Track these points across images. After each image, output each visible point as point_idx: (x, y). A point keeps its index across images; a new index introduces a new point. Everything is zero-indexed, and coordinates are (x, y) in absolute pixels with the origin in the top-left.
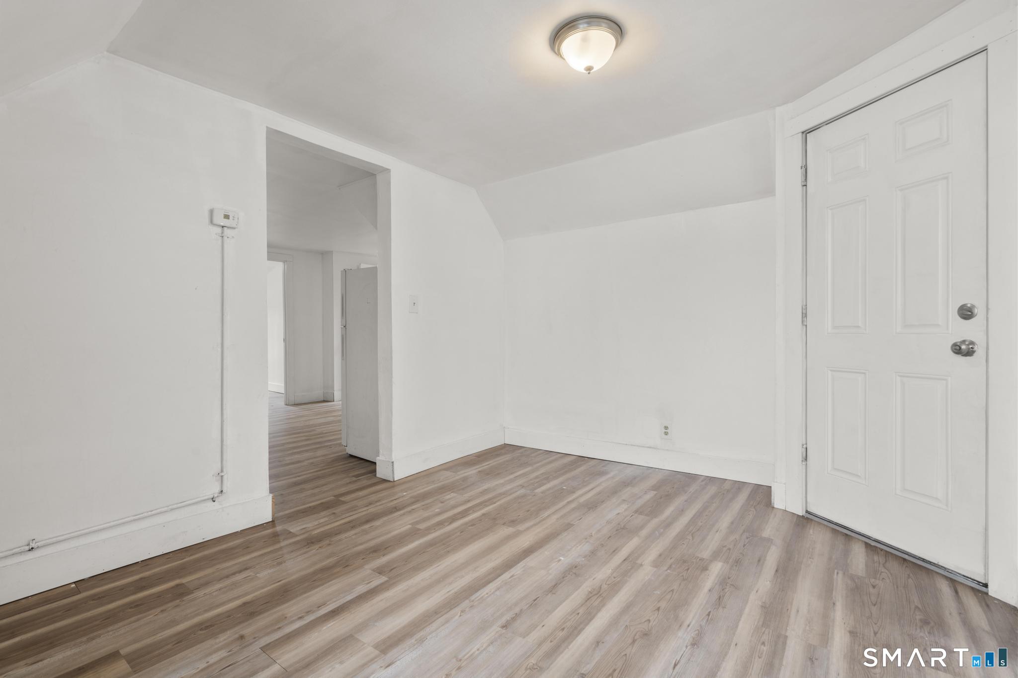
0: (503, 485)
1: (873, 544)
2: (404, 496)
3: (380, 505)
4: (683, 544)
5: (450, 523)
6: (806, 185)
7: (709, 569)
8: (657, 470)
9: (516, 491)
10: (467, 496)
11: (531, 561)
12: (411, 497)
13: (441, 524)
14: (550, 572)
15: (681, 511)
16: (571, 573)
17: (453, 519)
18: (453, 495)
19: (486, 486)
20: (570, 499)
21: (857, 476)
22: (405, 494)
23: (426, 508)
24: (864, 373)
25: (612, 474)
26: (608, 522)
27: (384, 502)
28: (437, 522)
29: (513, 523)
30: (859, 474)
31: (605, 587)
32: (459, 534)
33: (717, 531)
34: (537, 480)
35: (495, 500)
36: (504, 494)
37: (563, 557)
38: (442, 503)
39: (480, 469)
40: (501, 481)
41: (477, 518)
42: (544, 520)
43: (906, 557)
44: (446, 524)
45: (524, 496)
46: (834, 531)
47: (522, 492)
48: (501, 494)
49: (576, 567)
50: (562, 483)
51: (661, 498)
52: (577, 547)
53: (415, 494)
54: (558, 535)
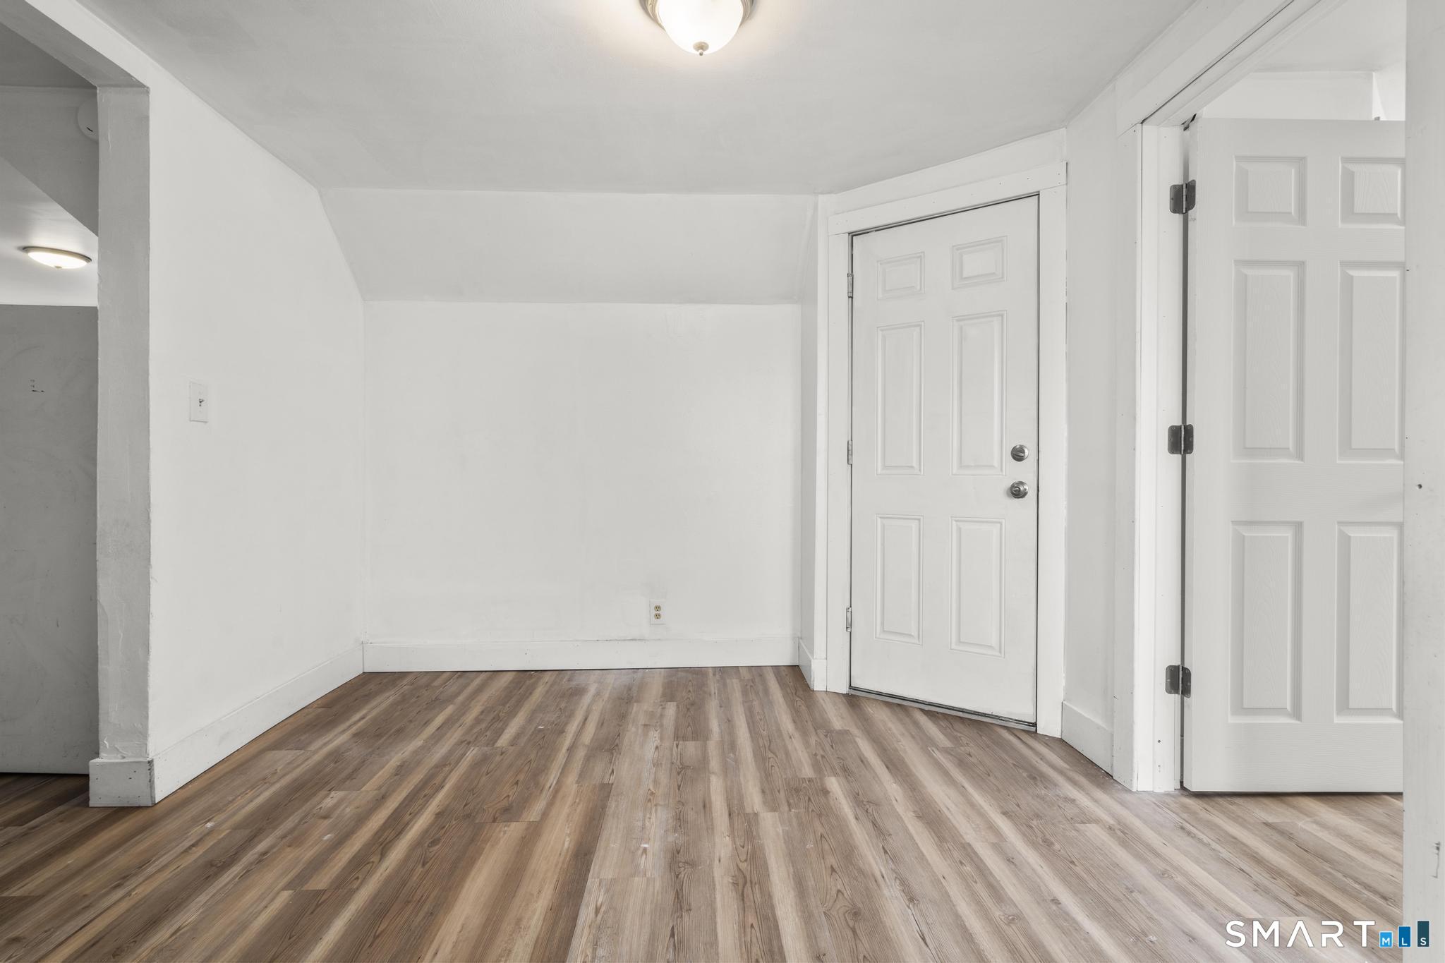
0: (426, 748)
1: (927, 708)
2: (211, 831)
3: (159, 871)
4: (772, 766)
5: (383, 855)
6: (852, 298)
7: (829, 790)
8: (647, 670)
9: (464, 755)
10: (370, 788)
11: (604, 868)
12: (237, 827)
13: (361, 863)
14: (648, 874)
15: (729, 722)
16: (681, 865)
17: (381, 844)
18: (336, 795)
19: (394, 760)
20: (567, 742)
21: (910, 635)
22: (209, 825)
23: (296, 839)
24: (919, 520)
25: (592, 690)
26: (657, 764)
27: (164, 860)
28: (350, 861)
29: (509, 812)
30: (913, 634)
31: (744, 866)
32: (419, 869)
33: (790, 737)
34: (483, 726)
35: (437, 781)
36: (445, 764)
37: (646, 843)
38: (325, 817)
39: (354, 730)
40: (418, 743)
41: (432, 825)
42: (556, 791)
43: (960, 714)
44: (375, 859)
45: (485, 759)
46: (887, 704)
47: (472, 753)
48: (440, 766)
49: (678, 852)
50: (530, 720)
51: (688, 709)
52: (650, 818)
53: (239, 817)
54: (604, 807)
